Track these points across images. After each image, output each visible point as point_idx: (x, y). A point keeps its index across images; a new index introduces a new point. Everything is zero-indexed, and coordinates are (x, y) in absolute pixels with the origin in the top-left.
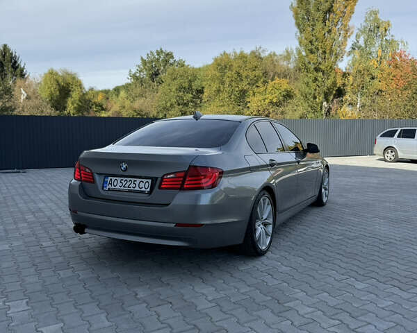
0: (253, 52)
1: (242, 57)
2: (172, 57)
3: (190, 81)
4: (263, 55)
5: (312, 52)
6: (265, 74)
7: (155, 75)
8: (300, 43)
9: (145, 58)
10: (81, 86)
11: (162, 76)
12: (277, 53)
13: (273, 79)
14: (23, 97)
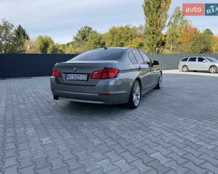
0: (126, 26)
1: (122, 28)
2: (91, 29)
4: (130, 28)
5: (151, 26)
6: (131, 36)
7: (84, 37)
8: (146, 22)
9: (80, 30)
10: (53, 42)
11: (87, 38)
12: (136, 27)
13: (135, 38)
14: (29, 48)
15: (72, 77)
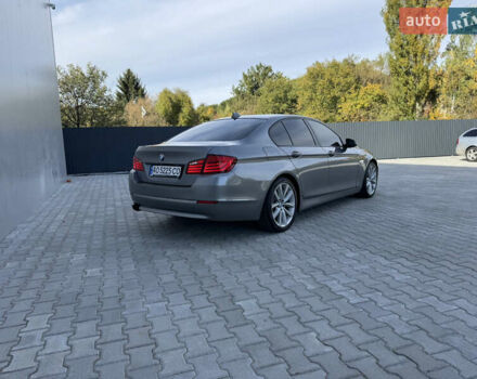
0: (346, 60)
1: (335, 65)
2: (271, 70)
3: (286, 92)
4: (356, 62)
5: (402, 56)
6: (358, 80)
7: (255, 88)
8: (391, 48)
9: (246, 73)
10: (190, 102)
11: (260, 89)
13: (366, 85)
14: (143, 114)
15: (158, 171)
